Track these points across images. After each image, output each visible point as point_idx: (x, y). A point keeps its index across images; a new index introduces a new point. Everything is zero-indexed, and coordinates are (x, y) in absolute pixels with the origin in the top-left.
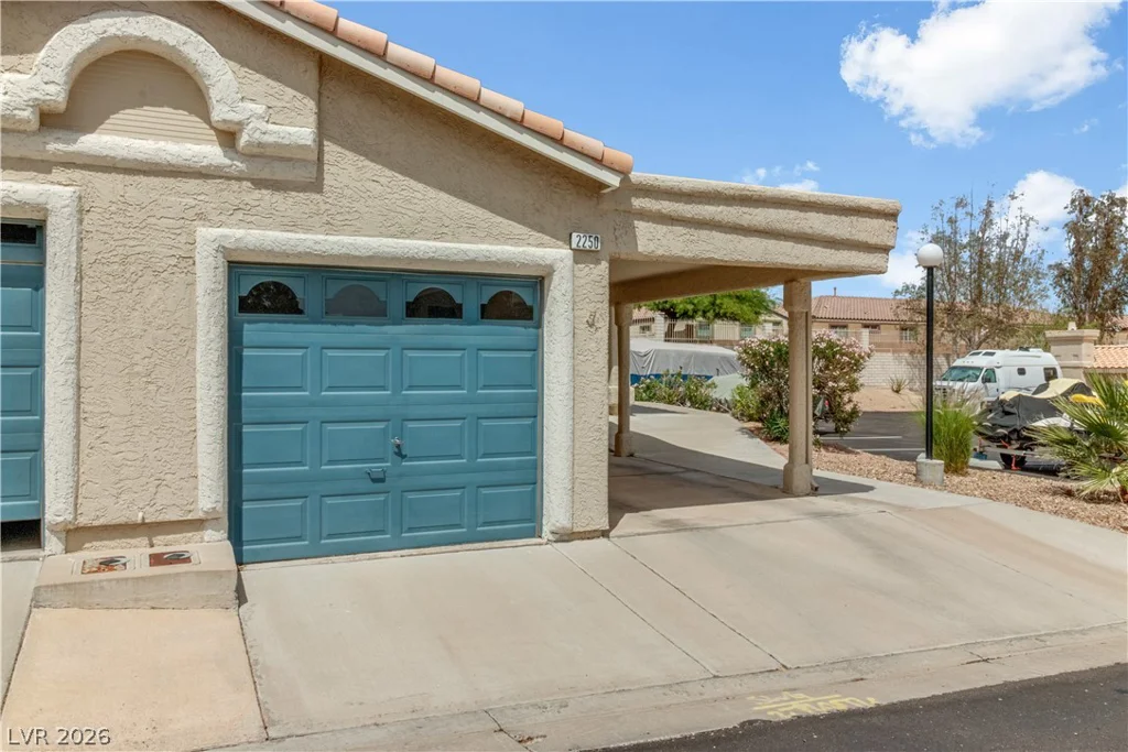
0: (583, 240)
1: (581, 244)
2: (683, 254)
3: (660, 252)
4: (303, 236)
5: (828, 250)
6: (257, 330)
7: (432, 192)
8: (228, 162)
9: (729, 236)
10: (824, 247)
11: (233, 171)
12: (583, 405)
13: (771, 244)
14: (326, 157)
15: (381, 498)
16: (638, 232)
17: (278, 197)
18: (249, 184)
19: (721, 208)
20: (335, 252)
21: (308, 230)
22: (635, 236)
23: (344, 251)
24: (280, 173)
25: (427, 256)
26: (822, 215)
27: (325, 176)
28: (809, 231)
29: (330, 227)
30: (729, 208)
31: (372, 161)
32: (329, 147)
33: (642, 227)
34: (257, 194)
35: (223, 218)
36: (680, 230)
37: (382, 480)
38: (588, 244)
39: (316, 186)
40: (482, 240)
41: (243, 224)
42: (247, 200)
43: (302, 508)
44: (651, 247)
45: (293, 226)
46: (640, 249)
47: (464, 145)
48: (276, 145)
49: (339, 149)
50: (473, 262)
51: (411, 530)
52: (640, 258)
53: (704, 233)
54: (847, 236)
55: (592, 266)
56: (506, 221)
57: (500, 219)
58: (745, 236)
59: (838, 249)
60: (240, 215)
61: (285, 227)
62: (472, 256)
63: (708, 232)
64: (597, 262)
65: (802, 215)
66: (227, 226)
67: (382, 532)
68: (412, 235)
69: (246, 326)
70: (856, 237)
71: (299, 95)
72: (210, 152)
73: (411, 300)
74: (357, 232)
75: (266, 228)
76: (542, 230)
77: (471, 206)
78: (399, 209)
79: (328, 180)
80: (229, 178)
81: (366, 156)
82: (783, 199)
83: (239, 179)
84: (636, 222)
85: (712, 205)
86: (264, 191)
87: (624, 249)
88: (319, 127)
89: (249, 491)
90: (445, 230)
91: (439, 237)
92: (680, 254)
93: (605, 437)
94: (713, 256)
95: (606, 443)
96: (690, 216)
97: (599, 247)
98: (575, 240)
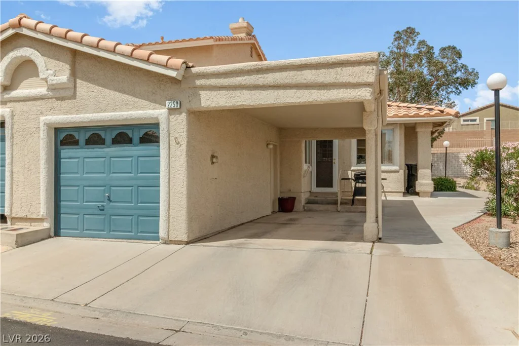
0: (170, 104)
1: (169, 106)
2: (226, 104)
3: (213, 105)
4: (69, 116)
5: (322, 91)
6: (66, 152)
7: (112, 93)
8: (47, 93)
9: (253, 92)
10: (318, 89)
11: (49, 96)
12: (174, 181)
13: (281, 92)
14: (77, 85)
15: (103, 217)
16: (202, 97)
17: (63, 102)
18: (54, 99)
19: (246, 77)
20: (78, 121)
21: (71, 114)
22: (200, 99)
23: (81, 120)
24: (63, 94)
25: (109, 119)
26: (313, 71)
27: (77, 93)
28: (305, 82)
29: (78, 112)
30: (249, 77)
31: (92, 84)
32: (78, 81)
33: (203, 94)
34: (57, 103)
35: (47, 113)
36: (223, 92)
37: (103, 210)
38: (173, 105)
39: (74, 97)
40: (131, 109)
41: (53, 114)
42: (54, 106)
43: (78, 218)
44: (209, 103)
45: (67, 113)
46: (202, 105)
47: (124, 71)
48: (57, 84)
49: (81, 81)
50: (126, 119)
51: (113, 231)
52: (203, 110)
53: (238, 92)
54: (333, 81)
55: (178, 116)
56: (141, 100)
57: (138, 100)
58: (264, 90)
59: (329, 90)
60: (52, 111)
61: (65, 114)
62: (125, 117)
63: (240, 91)
64: (181, 113)
65: (299, 73)
66: (49, 115)
67: (103, 230)
68: (105, 111)
69: (62, 151)
70: (341, 81)
71: (64, 64)
72: (42, 90)
73: (113, 137)
74: (86, 113)
75: (59, 114)
76: (155, 102)
77: (127, 96)
78: (101, 101)
79: (78, 93)
80: (49, 98)
81: (90, 82)
82: (283, 66)
83: (51, 98)
84: (200, 92)
85: (240, 76)
86: (59, 101)
87: (194, 106)
88: (74, 74)
89: (62, 211)
90: (117, 107)
91: (114, 110)
92: (224, 104)
93: (185, 196)
94: (244, 103)
95: (185, 199)
96: (227, 84)
97: (179, 107)
98: (167, 104)
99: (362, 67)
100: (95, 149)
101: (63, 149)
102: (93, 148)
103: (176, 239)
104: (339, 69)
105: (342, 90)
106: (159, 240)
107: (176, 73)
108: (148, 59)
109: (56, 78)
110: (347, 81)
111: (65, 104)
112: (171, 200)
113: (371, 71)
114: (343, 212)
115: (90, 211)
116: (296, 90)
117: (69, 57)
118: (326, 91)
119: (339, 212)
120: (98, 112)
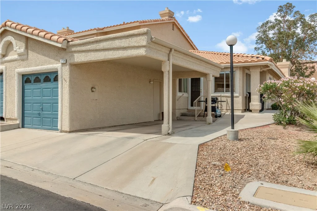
2: (85, 60)
3: (79, 61)
7: (41, 56)
8: (18, 57)
9: (95, 53)
10: (122, 50)
12: (64, 100)
13: (107, 53)
14: (29, 53)
15: (40, 118)
16: (75, 57)
19: (92, 45)
22: (74, 58)
24: (23, 58)
27: (29, 57)
28: (116, 46)
29: (29, 66)
32: (29, 51)
33: (76, 55)
34: (21, 62)
35: (18, 67)
36: (83, 54)
37: (40, 115)
38: (63, 62)
39: (27, 59)
40: (48, 64)
41: (20, 68)
42: (20, 64)
43: (31, 119)
44: (78, 60)
45: (25, 67)
46: (75, 61)
48: (20, 53)
51: (44, 126)
52: (76, 63)
53: (89, 54)
54: (128, 45)
55: (65, 67)
57: (51, 59)
58: (99, 52)
59: (127, 50)
60: (20, 66)
62: (45, 68)
64: (67, 65)
65: (113, 42)
66: (18, 69)
67: (40, 125)
68: (38, 66)
70: (131, 45)
71: (23, 43)
72: (16, 56)
73: (44, 79)
74: (31, 67)
76: (57, 60)
77: (47, 58)
78: (37, 61)
80: (18, 60)
81: (33, 51)
84: (74, 54)
87: (72, 61)
88: (27, 48)
89: (25, 115)
90: (43, 64)
91: (42, 65)
92: (84, 60)
93: (68, 108)
94: (92, 59)
95: (68, 110)
96: (84, 50)
97: (65, 62)
98: (61, 61)
99: (141, 37)
100: (37, 85)
101: (26, 85)
102: (36, 84)
103: (64, 130)
104: (130, 39)
105: (133, 50)
106: (58, 131)
107: (61, 45)
108: (50, 39)
109: (20, 50)
110: (134, 45)
111: (25, 63)
112: (63, 110)
113: (144, 39)
114: (198, 121)
115: (35, 116)
116: (113, 51)
117: (24, 40)
118: (125, 51)
119: (196, 121)
120: (36, 66)
